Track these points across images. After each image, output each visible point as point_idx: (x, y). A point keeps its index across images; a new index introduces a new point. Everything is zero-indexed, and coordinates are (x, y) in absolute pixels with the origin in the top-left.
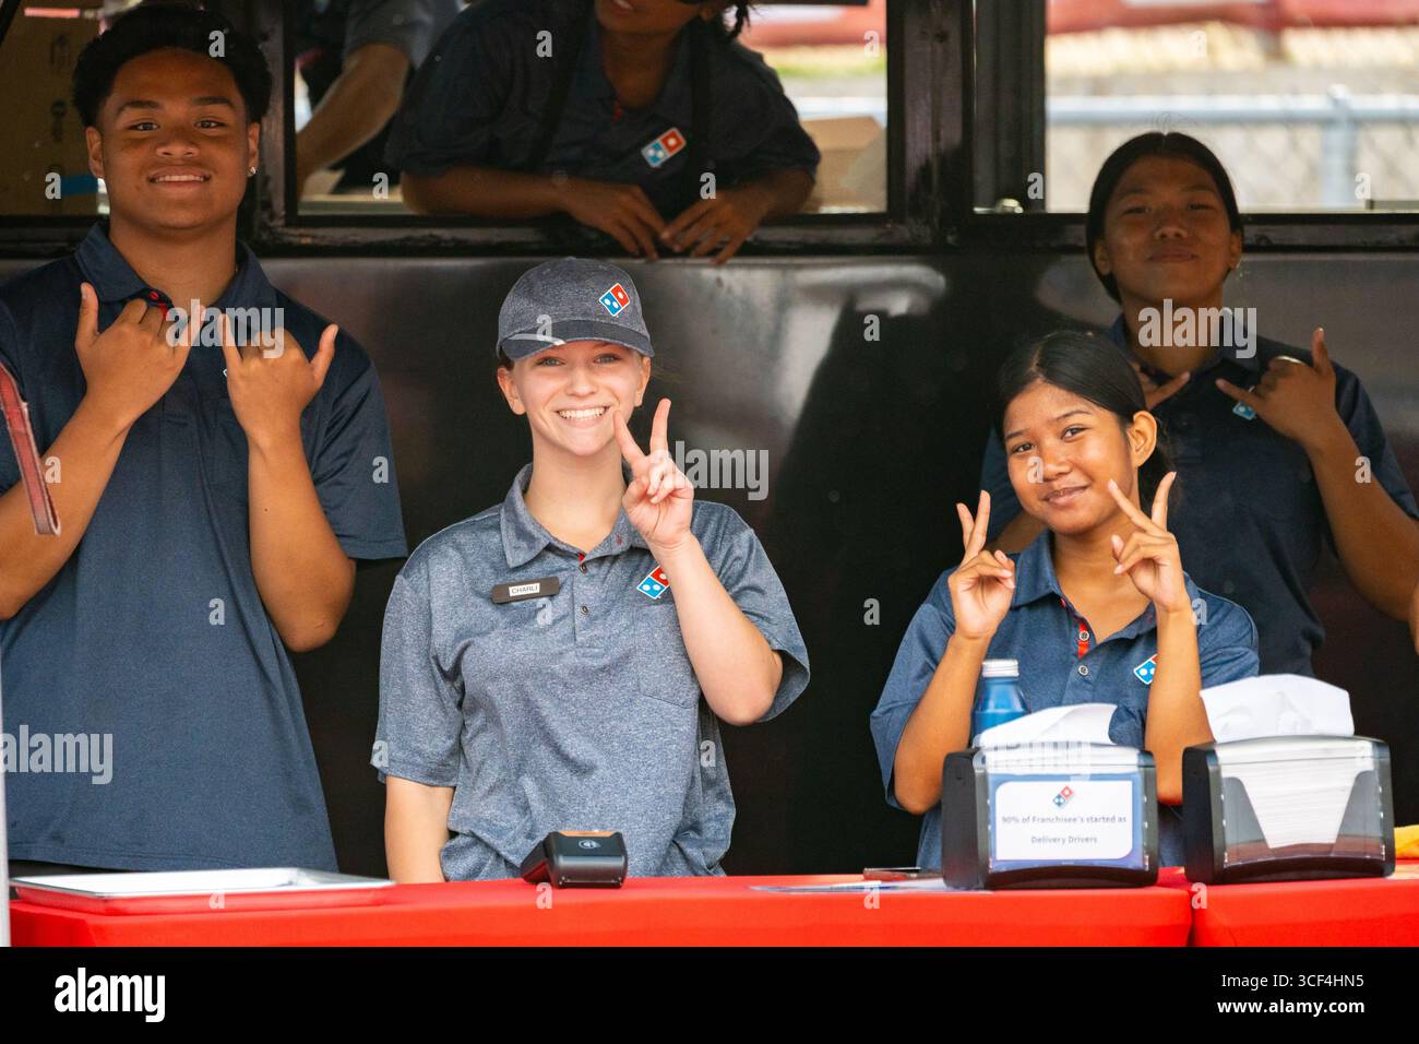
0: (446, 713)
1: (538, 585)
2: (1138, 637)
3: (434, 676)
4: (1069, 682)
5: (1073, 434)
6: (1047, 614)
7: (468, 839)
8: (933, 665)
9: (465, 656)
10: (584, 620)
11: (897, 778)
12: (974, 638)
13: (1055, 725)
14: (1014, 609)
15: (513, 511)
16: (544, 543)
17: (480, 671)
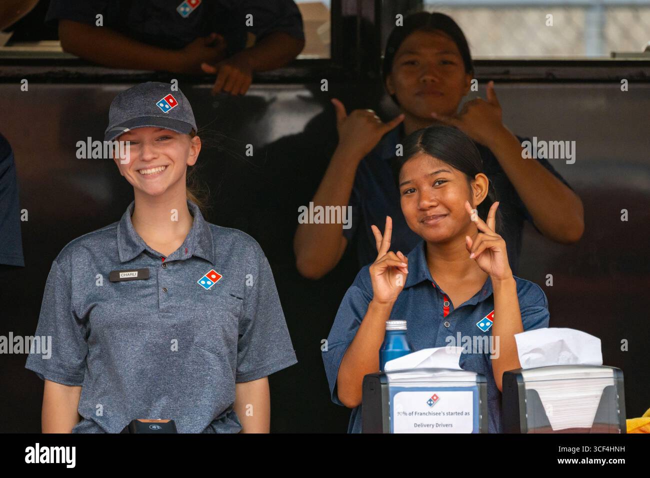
0: (79, 345)
1: (137, 272)
2: (479, 304)
3: (72, 322)
4: (439, 332)
5: (440, 184)
6: (425, 292)
7: (89, 423)
8: (360, 321)
9: (92, 312)
10: (165, 297)
11: (339, 386)
12: (385, 303)
13: (428, 359)
14: (406, 289)
15: (124, 227)
16: (142, 249)
17: (100, 322)
